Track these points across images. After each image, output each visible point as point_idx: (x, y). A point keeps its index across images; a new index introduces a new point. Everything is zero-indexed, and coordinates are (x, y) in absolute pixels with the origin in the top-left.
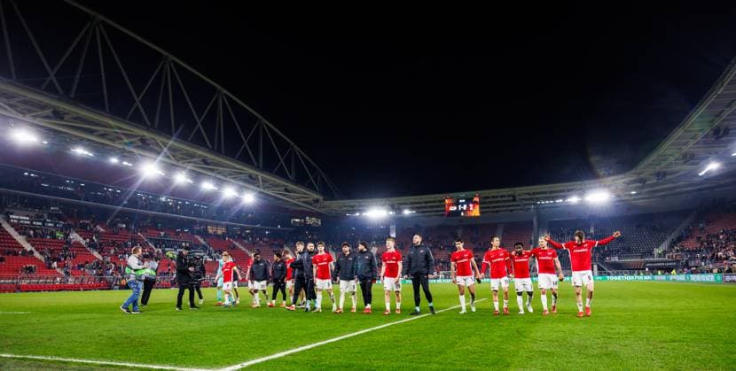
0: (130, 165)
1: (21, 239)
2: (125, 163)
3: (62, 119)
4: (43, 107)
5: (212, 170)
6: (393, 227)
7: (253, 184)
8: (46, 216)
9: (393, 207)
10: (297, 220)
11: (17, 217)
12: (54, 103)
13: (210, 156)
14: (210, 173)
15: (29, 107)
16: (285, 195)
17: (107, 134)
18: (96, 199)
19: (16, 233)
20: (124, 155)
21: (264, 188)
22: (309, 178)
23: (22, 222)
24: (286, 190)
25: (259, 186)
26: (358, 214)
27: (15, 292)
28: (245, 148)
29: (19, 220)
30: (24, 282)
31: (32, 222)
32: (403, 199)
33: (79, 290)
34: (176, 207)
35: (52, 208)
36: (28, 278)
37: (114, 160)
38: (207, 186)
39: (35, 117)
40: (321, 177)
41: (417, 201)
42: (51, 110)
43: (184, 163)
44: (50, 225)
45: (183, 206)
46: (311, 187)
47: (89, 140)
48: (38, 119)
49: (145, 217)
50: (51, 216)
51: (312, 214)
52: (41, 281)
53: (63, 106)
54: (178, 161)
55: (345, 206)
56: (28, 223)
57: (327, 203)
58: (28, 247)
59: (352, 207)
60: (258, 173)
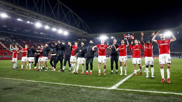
0: (33, 23)
1: (3, 45)
2: (31, 23)
3: (15, 10)
4: (10, 7)
5: (56, 25)
6: (108, 42)
7: (67, 29)
8: (9, 38)
9: (108, 36)
10: (79, 40)
11: (2, 38)
12: (13, 6)
13: (56, 21)
14: (54, 26)
15: (6, 7)
16: (76, 32)
17: (27, 15)
18: (23, 33)
19: (2, 43)
20: (31, 21)
21: (70, 30)
22: (83, 27)
23: (3, 40)
24: (77, 31)
25: (69, 30)
26: (98, 38)
27: (2, 60)
28: (65, 18)
29: (2, 39)
30: (5, 57)
31: (6, 40)
32: (111, 34)
33: (19, 59)
34: (45, 36)
35: (11, 36)
36: (5, 56)
37: (28, 22)
38: (54, 29)
39: (7, 10)
40: (87, 27)
41: (116, 34)
42: (12, 8)
43: (48, 23)
44: (11, 41)
45: (47, 35)
46: (84, 30)
47: (22, 16)
48: (8, 10)
49: (37, 38)
50: (11, 38)
51: (84, 38)
52: (9, 57)
53: (15, 7)
54: (46, 22)
55: (94, 36)
56: (5, 40)
57: (89, 35)
58: (5, 47)
59: (96, 36)
60: (69, 26)
